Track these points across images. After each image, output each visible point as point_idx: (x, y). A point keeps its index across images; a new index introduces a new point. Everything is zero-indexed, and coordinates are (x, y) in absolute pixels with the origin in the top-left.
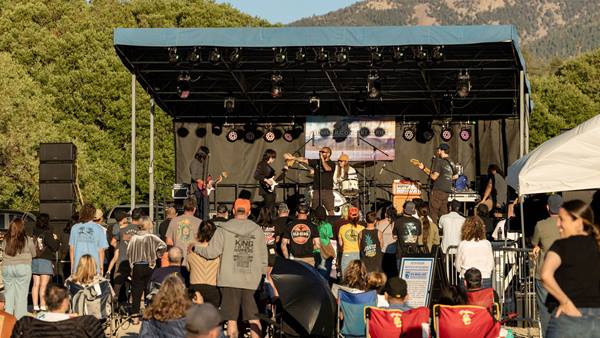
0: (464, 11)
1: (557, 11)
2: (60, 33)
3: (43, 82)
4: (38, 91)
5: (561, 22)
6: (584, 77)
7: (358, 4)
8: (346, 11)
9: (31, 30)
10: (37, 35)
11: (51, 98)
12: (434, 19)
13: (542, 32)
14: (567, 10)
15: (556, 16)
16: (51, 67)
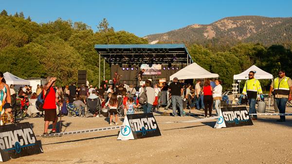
0: (223, 28)
1: (253, 28)
2: (87, 42)
3: (82, 55)
4: (80, 57)
5: (255, 32)
6: (237, 51)
7: (189, 26)
8: (185, 28)
9: (78, 41)
10: (80, 42)
11: (84, 59)
12: (213, 31)
13: (249, 35)
14: (257, 28)
15: (253, 30)
16: (84, 51)
